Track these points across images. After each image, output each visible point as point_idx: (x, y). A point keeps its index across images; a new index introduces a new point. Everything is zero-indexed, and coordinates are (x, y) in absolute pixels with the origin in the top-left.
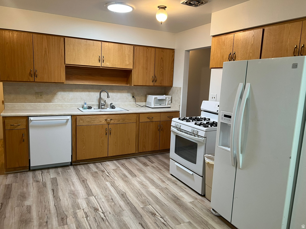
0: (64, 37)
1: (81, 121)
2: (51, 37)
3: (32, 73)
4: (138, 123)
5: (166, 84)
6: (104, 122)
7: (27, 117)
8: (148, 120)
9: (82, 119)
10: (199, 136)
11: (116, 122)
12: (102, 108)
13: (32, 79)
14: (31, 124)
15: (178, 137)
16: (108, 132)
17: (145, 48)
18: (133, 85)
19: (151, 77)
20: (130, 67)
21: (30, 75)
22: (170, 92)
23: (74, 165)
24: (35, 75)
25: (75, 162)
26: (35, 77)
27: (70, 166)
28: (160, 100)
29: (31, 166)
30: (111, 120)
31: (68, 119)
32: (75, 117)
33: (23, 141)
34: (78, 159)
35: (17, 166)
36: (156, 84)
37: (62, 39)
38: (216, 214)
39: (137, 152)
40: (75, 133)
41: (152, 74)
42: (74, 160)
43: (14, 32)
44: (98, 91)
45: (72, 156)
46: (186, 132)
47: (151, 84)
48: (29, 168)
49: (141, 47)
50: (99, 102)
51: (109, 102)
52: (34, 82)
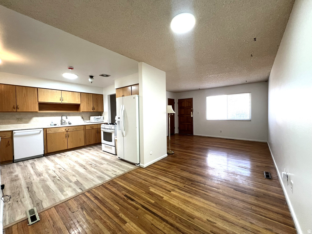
0: (38, 88)
1: (50, 131)
2: (28, 88)
3: (15, 107)
4: (85, 130)
5: (100, 110)
6: (64, 130)
7: (12, 131)
8: (91, 128)
9: (50, 130)
10: (112, 129)
11: (72, 130)
12: (63, 125)
13: (15, 110)
14: (14, 135)
15: (104, 132)
16: (67, 136)
17: (87, 94)
18: (81, 112)
19: (91, 107)
20: (79, 103)
21: (14, 108)
22: (103, 115)
23: (46, 156)
24: (17, 108)
25: (46, 154)
26: (17, 109)
27: (43, 157)
28: (97, 118)
29: (15, 159)
30: (69, 129)
31: (41, 131)
32: (46, 129)
33: (9, 145)
34: (48, 152)
35: (4, 160)
36: (94, 111)
37: (36, 89)
38: (120, 159)
39: (85, 145)
40: (46, 138)
41: (92, 106)
42: (46, 153)
43: (2, 85)
44: (60, 116)
45: (44, 151)
46: (107, 129)
47: (92, 111)
48: (13, 161)
49: (85, 94)
50: (61, 121)
51: (67, 121)
52: (17, 112)
